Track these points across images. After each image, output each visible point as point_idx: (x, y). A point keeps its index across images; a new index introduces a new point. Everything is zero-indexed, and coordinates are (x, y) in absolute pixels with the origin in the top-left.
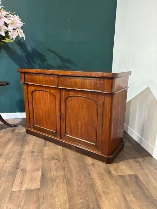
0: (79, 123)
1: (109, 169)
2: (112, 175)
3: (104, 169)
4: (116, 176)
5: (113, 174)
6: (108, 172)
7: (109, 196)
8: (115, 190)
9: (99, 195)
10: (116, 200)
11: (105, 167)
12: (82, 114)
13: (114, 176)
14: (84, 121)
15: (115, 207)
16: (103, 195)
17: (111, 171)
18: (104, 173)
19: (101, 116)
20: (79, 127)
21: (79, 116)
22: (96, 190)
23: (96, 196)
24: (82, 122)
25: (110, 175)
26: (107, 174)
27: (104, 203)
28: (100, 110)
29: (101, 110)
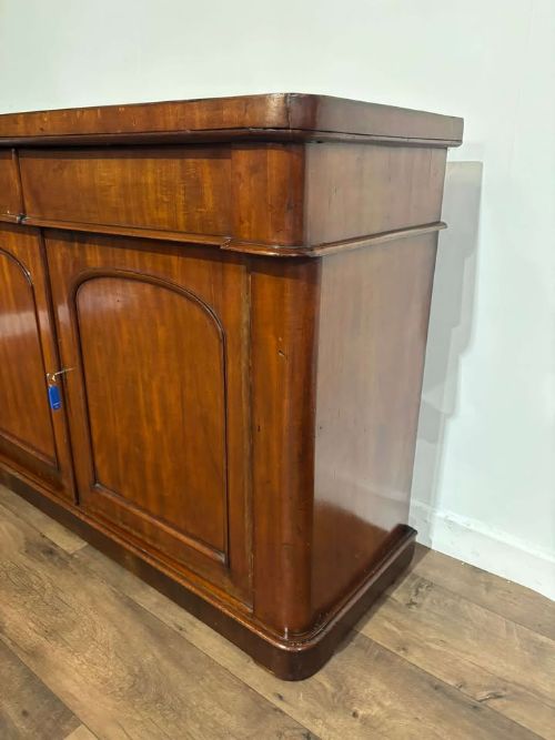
0: (147, 435)
1: (45, 541)
2: (63, 555)
3: (23, 551)
4: (81, 553)
5: (65, 552)
6: (44, 552)
7: (75, 633)
8: (93, 602)
9: (34, 653)
10: (106, 633)
11: (23, 542)
12: (155, 384)
13: (71, 556)
14: (165, 423)
15: (112, 656)
16: (48, 645)
17: (53, 544)
18: (28, 563)
19: (245, 407)
20: (149, 457)
21: (141, 393)
22: (14, 644)
23: (21, 663)
24: (159, 427)
25: (56, 559)
26: (41, 561)
27: (63, 670)
28: (238, 366)
29: (244, 365)
